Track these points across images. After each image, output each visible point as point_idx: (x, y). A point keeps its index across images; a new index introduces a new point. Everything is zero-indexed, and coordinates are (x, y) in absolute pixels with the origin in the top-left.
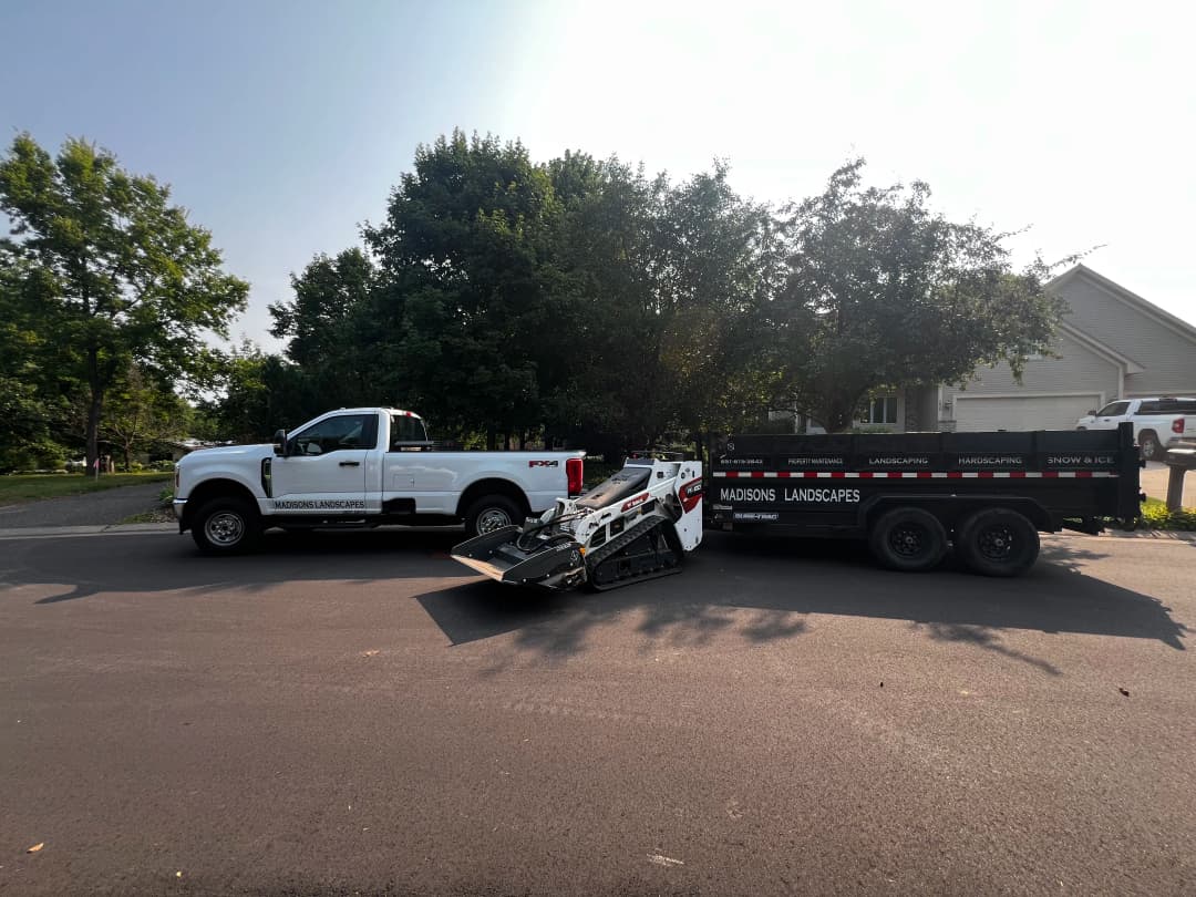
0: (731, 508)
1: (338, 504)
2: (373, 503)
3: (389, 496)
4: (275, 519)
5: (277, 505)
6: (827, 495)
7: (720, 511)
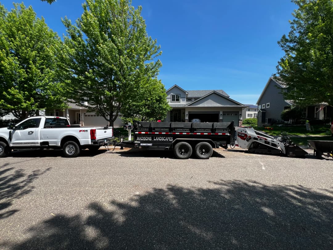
0: (140, 142)
1: (29, 143)
2: (37, 143)
3: (42, 141)
4: (13, 148)
5: (13, 144)
6: (165, 139)
7: (137, 143)
